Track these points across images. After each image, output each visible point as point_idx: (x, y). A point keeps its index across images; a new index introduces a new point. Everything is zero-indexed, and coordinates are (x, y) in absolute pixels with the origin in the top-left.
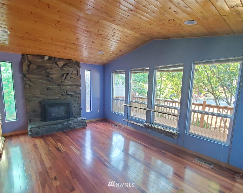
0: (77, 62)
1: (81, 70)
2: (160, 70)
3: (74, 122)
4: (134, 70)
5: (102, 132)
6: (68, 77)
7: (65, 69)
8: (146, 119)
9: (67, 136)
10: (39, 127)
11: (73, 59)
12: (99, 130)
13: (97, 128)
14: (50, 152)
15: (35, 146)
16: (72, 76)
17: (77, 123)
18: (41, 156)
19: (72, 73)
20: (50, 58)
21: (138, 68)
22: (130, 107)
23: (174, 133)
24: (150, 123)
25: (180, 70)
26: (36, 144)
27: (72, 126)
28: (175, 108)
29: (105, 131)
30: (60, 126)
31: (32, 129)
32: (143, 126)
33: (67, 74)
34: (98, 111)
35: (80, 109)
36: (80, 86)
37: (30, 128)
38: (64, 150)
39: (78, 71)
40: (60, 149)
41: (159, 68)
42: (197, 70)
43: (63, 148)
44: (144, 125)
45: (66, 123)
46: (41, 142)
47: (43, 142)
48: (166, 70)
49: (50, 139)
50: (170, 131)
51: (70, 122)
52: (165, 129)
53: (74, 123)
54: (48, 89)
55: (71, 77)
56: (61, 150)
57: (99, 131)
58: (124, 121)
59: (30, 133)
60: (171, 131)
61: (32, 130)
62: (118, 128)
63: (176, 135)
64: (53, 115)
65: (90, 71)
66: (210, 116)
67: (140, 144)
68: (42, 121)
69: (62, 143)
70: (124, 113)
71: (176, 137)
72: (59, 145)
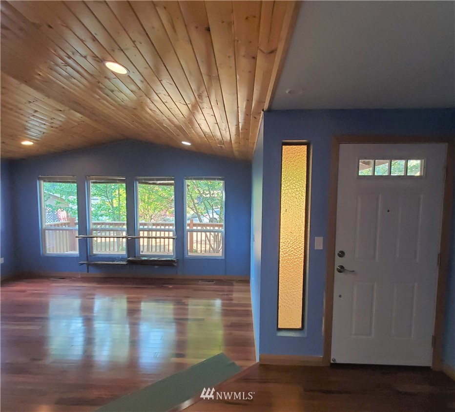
2: (143, 181)
4: (96, 179)
8: (126, 254)
21: (107, 176)
23: (173, 260)
24: (135, 257)
25: (171, 184)
28: (169, 231)
32: (125, 263)
34: (2, 260)
41: (142, 179)
42: (188, 186)
44: (128, 261)
48: (159, 182)
50: (168, 259)
52: (160, 259)
58: (82, 264)
62: (70, 281)
63: (176, 262)
66: (199, 234)
67: (127, 287)
71: (176, 264)
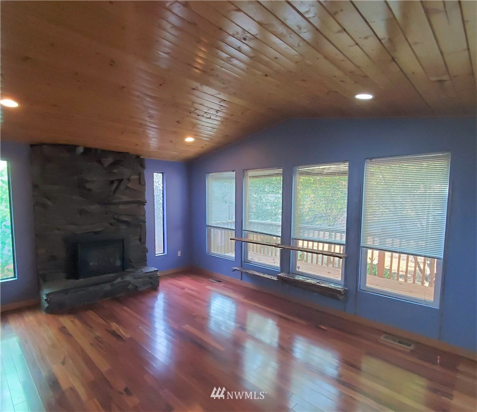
0: (138, 157)
1: (146, 173)
3: (135, 278)
5: (193, 296)
6: (122, 187)
7: (115, 171)
8: (279, 266)
9: (125, 308)
10: (65, 292)
11: (131, 152)
12: (186, 290)
13: (183, 288)
14: (100, 341)
15: (63, 330)
16: (129, 185)
17: (141, 280)
18: (82, 350)
19: (128, 179)
20: (87, 150)
22: (247, 242)
23: (339, 289)
24: (289, 273)
26: (64, 327)
27: (130, 287)
29: (198, 292)
30: (107, 287)
31: (51, 296)
32: (275, 279)
33: (120, 181)
34: (179, 254)
35: (145, 251)
36: (144, 203)
37: (47, 295)
38: (128, 336)
39: (140, 174)
40: (119, 334)
43: (125, 332)
44: (279, 277)
45: (119, 280)
46: (73, 322)
47: (76, 321)
49: (91, 314)
50: (330, 287)
51: (128, 278)
52: (319, 283)
53: (135, 280)
54: (82, 212)
55: (127, 188)
56: (122, 336)
57: (187, 294)
58: (235, 270)
59: (46, 305)
60: (332, 286)
61: (50, 299)
62: (223, 286)
63: (343, 293)
64: (91, 264)
65: (162, 173)
68: (68, 278)
69: (119, 322)
70: (234, 255)
71: (343, 297)
72: (114, 326)
